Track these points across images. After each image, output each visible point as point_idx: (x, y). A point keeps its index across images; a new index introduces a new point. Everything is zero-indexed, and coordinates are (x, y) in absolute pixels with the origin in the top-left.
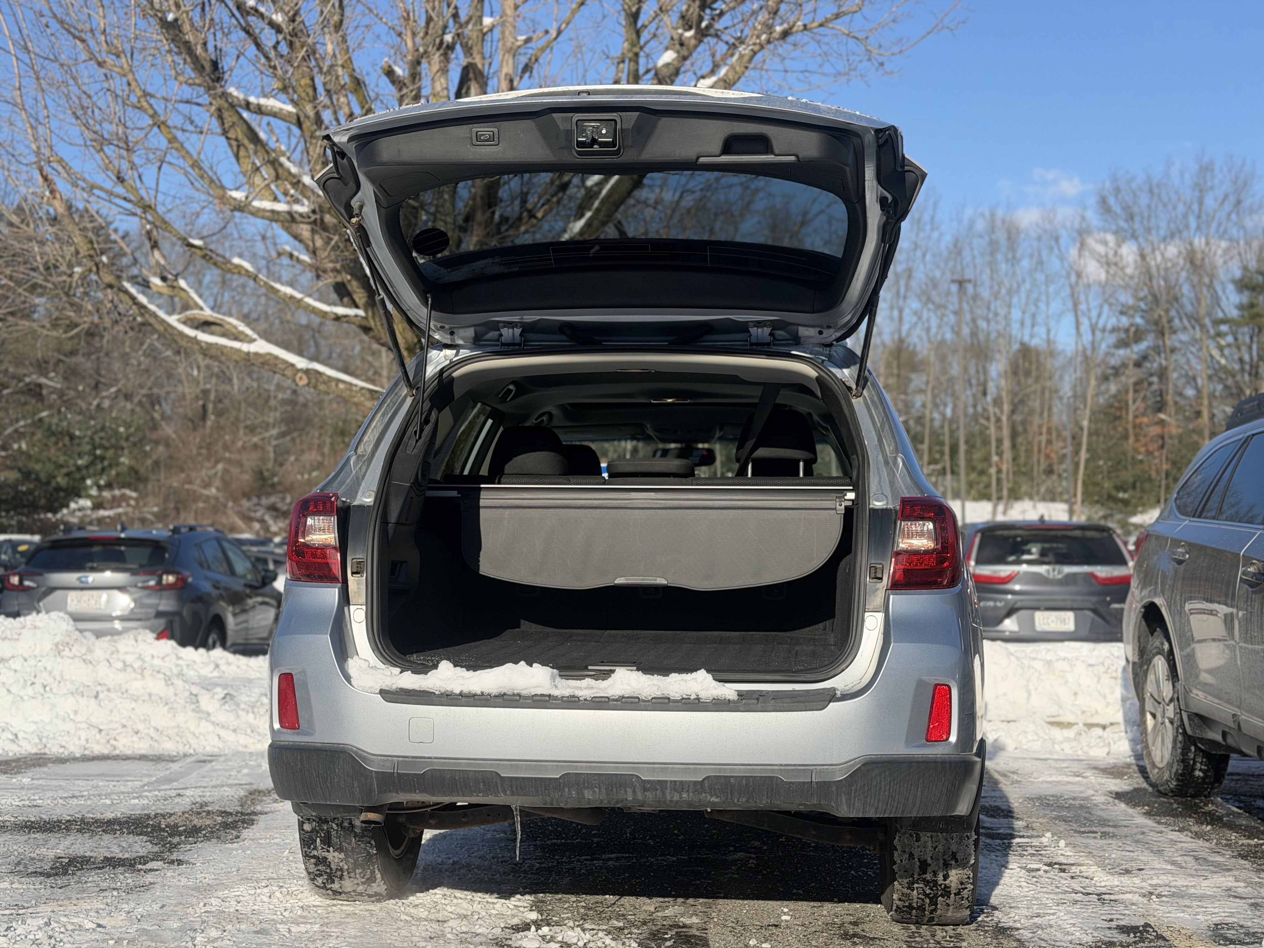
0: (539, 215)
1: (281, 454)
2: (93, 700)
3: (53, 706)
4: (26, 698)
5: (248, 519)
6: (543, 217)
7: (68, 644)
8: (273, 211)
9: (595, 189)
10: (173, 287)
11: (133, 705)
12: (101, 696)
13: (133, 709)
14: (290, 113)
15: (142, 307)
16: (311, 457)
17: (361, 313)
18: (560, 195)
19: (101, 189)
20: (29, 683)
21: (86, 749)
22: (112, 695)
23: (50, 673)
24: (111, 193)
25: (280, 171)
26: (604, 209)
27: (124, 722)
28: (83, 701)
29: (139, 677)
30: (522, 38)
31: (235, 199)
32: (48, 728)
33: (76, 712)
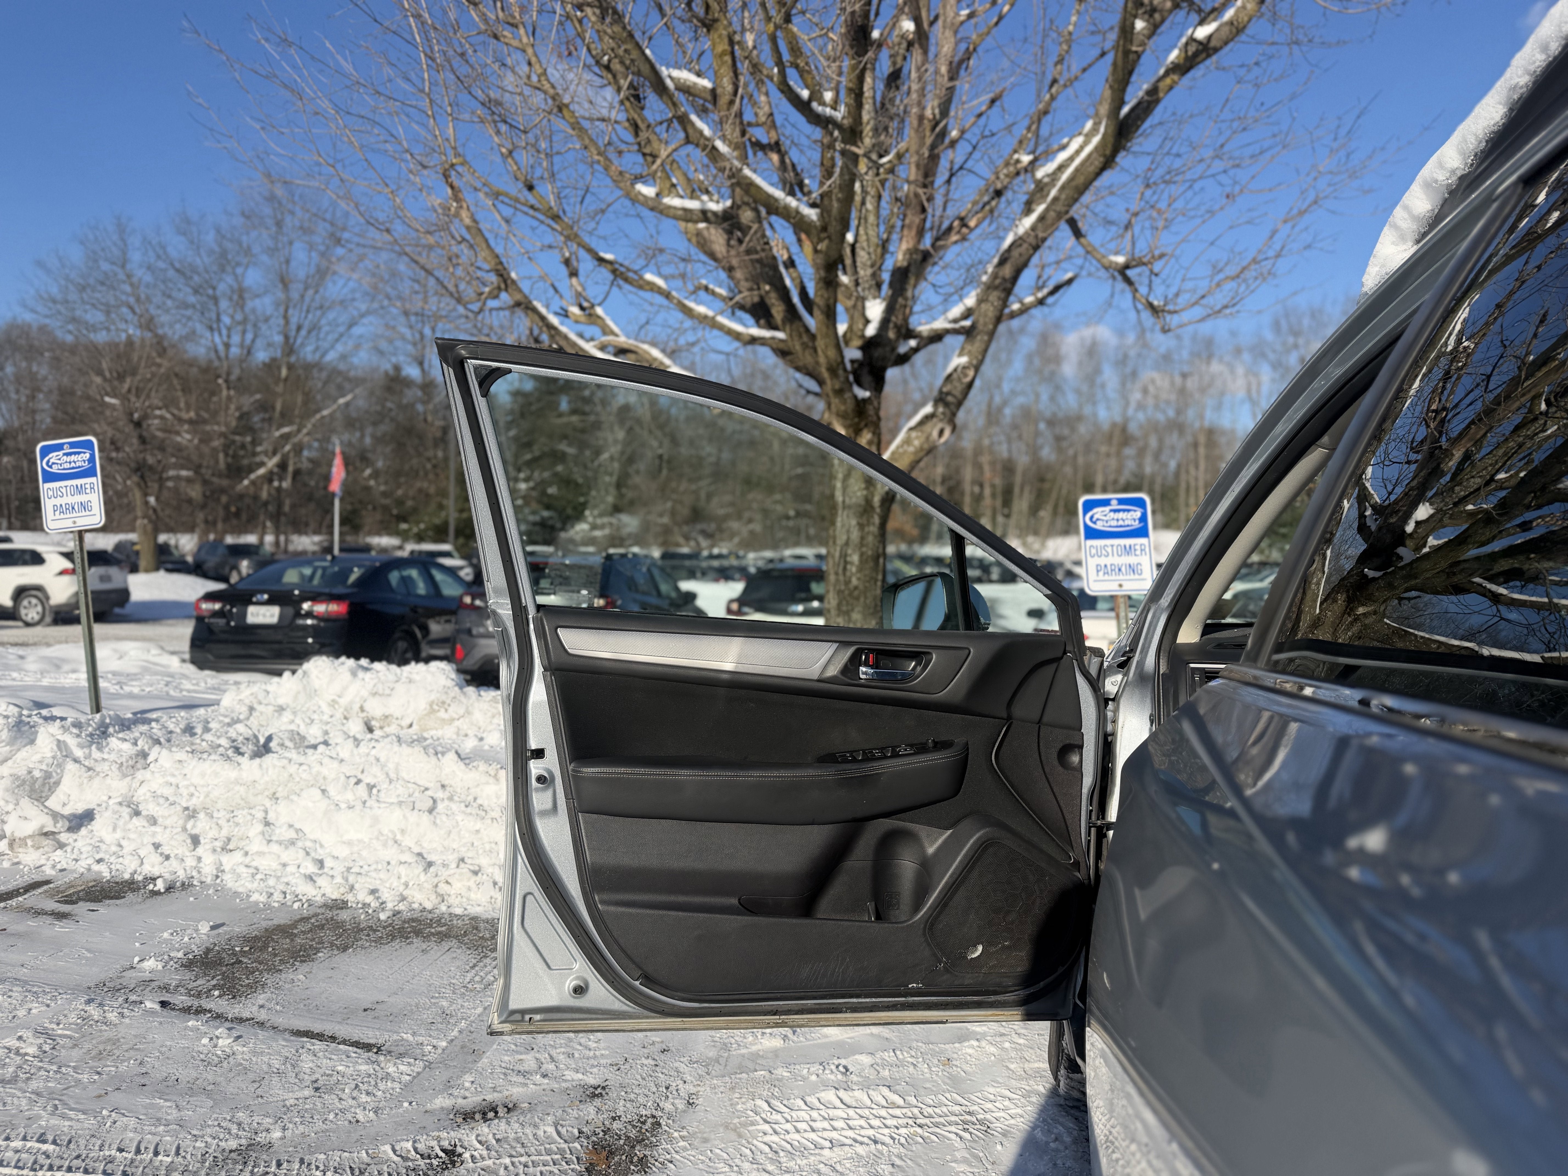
0: (972, 224)
1: (709, 496)
2: (425, 817)
3: (376, 820)
4: (343, 806)
5: (687, 538)
6: (977, 226)
7: (443, 703)
8: (685, 210)
9: (1046, 180)
10: (590, 315)
11: (479, 825)
12: (441, 807)
13: (478, 831)
14: (705, 88)
15: (550, 327)
16: (728, 498)
17: (780, 335)
18: (994, 203)
19: (507, 195)
20: (353, 780)
21: (403, 899)
22: (454, 806)
23: (383, 767)
24: (517, 200)
25: (690, 131)
26: (1063, 196)
27: (463, 852)
28: (413, 817)
29: (491, 780)
30: (965, 12)
31: (645, 196)
32: (364, 853)
33: (403, 831)
